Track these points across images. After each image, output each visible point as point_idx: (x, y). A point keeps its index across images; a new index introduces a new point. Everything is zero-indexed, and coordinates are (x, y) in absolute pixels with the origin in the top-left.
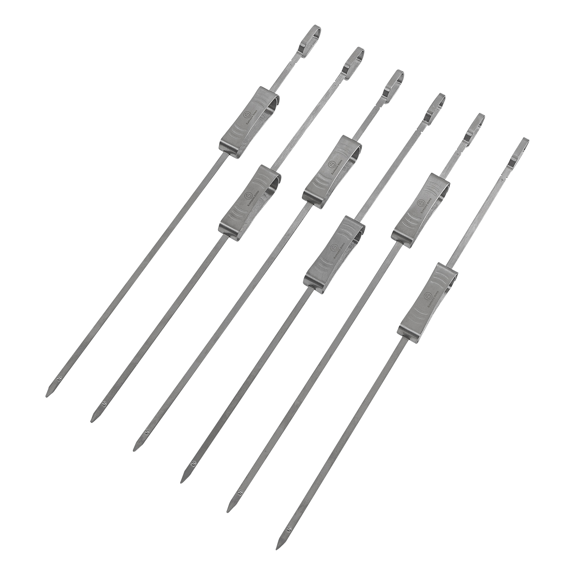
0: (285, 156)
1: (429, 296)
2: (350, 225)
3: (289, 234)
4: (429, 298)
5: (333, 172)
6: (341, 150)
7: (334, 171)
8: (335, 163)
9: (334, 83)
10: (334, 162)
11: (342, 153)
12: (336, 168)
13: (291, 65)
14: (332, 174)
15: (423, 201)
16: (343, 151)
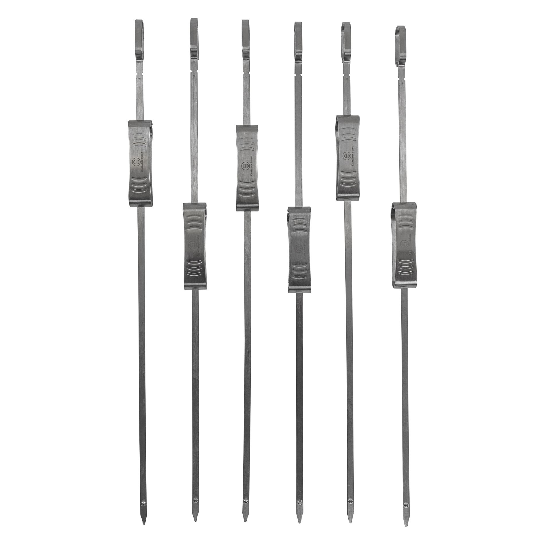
0: (196, 180)
1: (405, 243)
2: (299, 218)
3: (248, 255)
4: (407, 246)
5: (251, 173)
6: (244, 146)
7: (251, 171)
8: (248, 163)
9: (191, 73)
10: (246, 163)
11: (246, 148)
12: (252, 167)
13: (140, 79)
14: (251, 175)
15: (347, 153)
16: (247, 145)
